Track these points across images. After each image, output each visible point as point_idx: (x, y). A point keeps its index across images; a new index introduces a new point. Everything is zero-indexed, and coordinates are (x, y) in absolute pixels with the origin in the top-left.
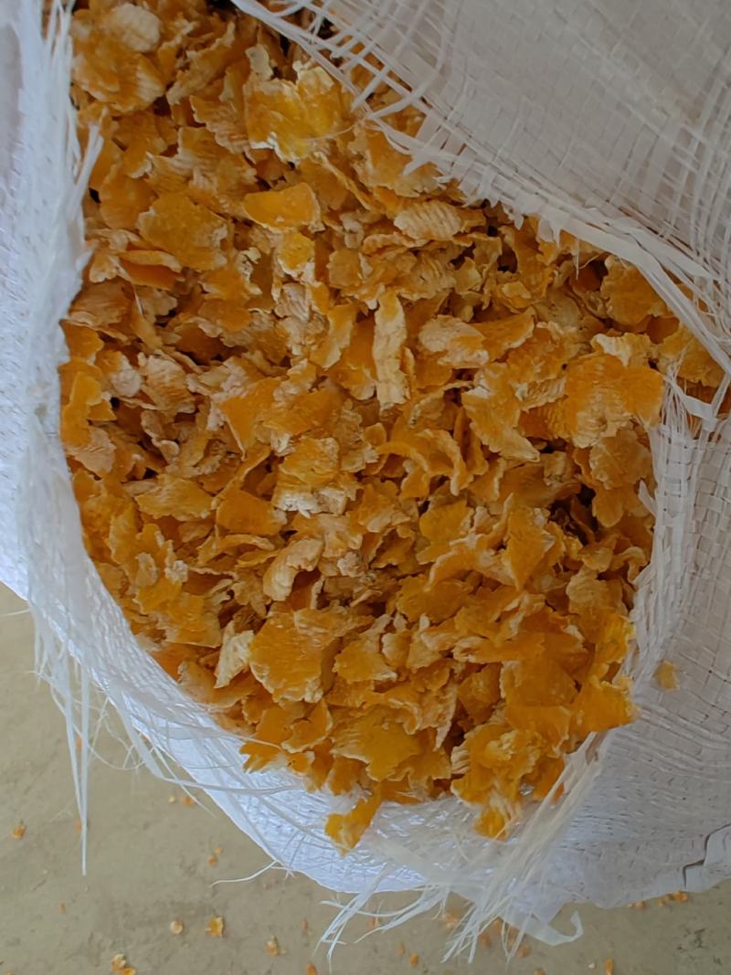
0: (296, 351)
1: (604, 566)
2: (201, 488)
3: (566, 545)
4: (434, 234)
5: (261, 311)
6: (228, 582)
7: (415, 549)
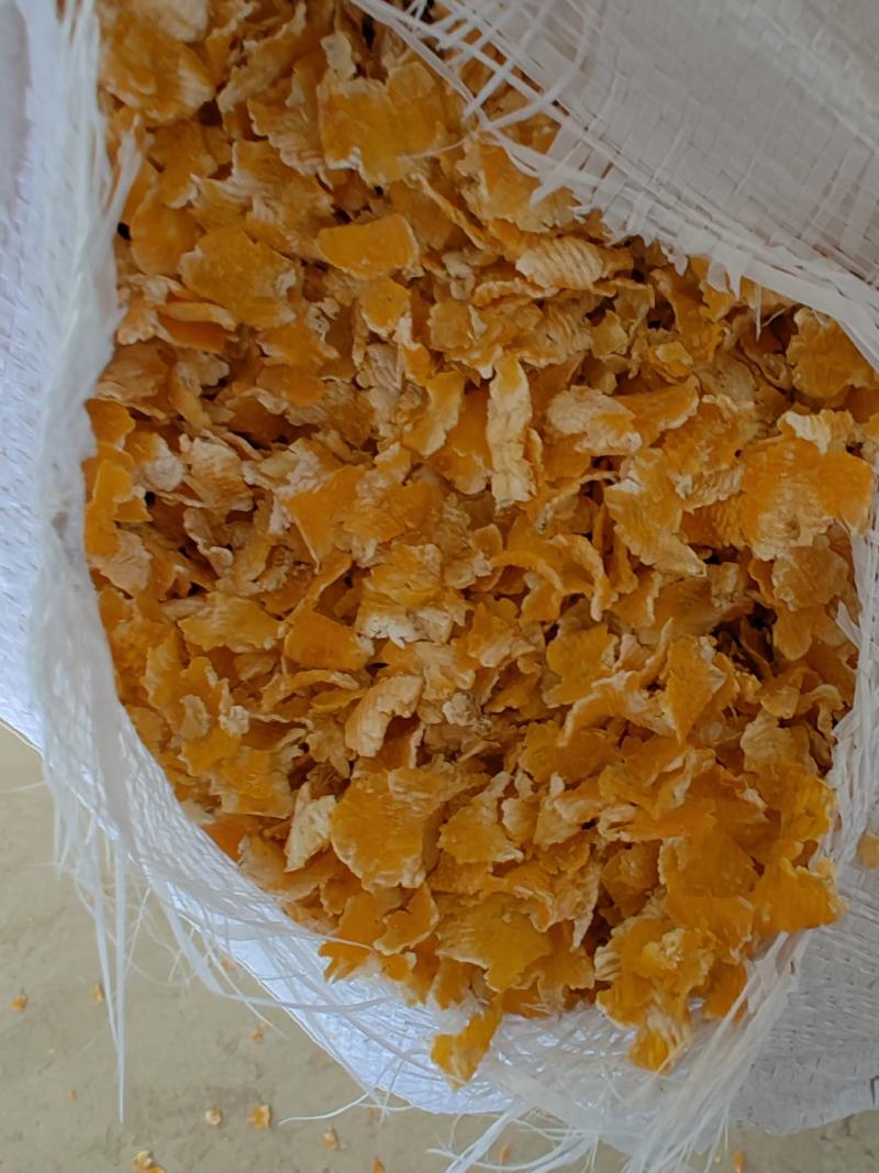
0: (384, 431)
1: (788, 711)
2: (262, 609)
3: (739, 683)
4: (568, 281)
5: (337, 379)
6: (300, 732)
7: (542, 687)
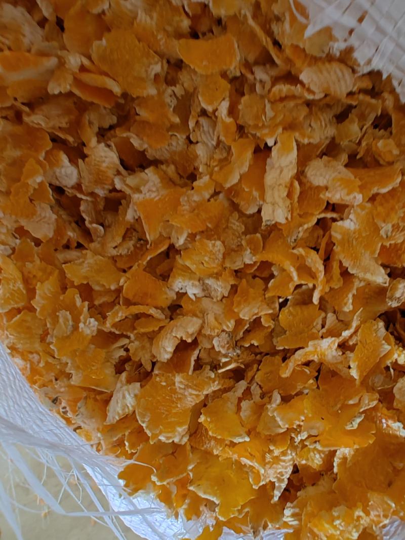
0: (202, 169)
2: (114, 265)
4: (332, 89)
5: (178, 136)
6: (126, 341)
7: (273, 334)
